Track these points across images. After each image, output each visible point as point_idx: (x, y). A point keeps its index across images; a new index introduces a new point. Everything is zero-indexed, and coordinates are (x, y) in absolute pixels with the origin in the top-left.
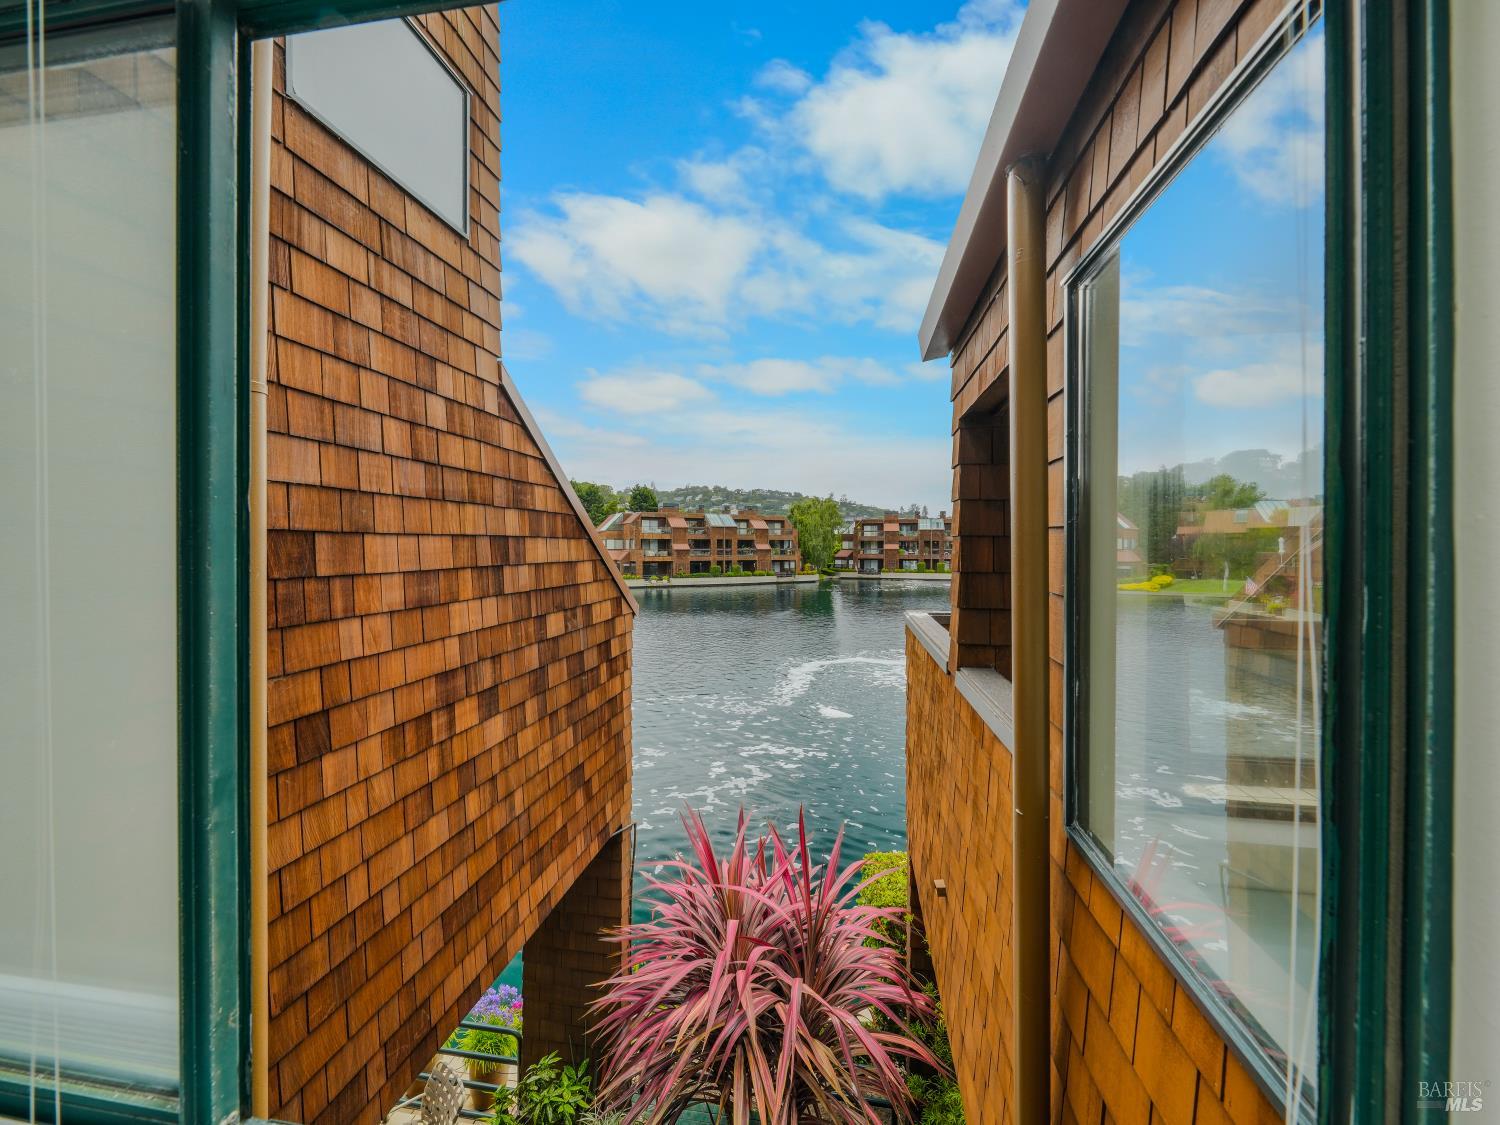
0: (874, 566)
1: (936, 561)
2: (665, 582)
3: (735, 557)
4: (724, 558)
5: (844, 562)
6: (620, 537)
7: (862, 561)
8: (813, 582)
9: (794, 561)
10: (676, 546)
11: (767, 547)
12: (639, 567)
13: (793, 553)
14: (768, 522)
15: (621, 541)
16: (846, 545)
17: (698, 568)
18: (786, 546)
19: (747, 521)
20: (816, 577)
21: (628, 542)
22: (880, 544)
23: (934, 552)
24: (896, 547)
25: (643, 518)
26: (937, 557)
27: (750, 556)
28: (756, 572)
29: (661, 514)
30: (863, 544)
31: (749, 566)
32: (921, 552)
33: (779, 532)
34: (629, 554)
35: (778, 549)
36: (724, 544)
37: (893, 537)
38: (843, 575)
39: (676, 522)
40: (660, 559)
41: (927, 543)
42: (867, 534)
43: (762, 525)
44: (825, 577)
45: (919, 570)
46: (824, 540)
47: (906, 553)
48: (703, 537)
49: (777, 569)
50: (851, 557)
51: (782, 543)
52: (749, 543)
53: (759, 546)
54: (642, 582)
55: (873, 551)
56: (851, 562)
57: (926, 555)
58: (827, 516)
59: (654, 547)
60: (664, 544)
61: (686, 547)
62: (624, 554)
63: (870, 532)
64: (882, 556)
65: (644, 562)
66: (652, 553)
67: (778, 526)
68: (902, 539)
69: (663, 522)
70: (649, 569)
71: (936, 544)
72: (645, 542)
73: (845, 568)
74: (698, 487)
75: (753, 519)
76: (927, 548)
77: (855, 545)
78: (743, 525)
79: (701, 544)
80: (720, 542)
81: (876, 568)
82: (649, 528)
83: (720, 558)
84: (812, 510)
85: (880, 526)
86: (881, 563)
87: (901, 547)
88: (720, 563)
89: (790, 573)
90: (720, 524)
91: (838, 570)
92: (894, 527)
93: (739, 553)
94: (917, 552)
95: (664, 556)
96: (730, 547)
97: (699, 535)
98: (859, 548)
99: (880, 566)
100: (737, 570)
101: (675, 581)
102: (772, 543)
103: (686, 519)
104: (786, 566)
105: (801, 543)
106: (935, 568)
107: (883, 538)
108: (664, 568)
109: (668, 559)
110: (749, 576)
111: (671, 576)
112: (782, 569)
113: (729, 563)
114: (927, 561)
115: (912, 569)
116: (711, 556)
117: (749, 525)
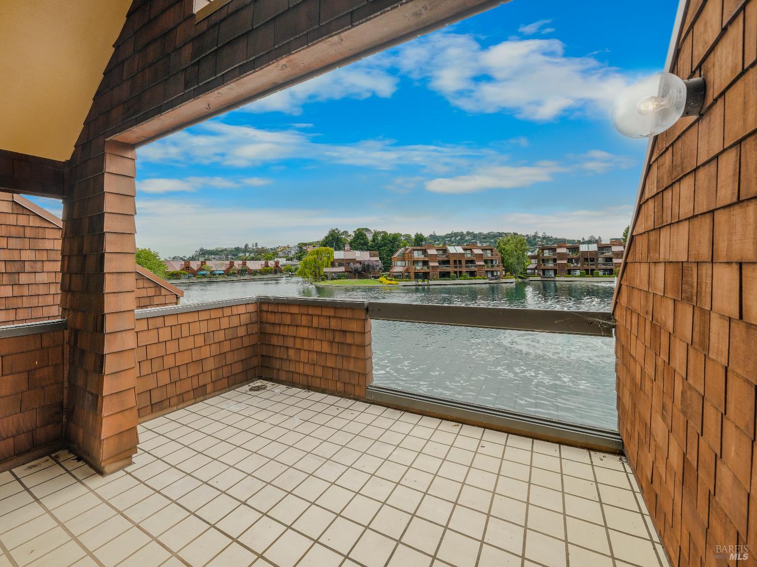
0: (552, 273)
1: (592, 270)
2: (426, 283)
3: (464, 270)
4: (458, 270)
5: (533, 271)
6: (403, 260)
7: (544, 271)
8: (512, 283)
9: (500, 271)
10: (431, 264)
11: (482, 263)
12: (412, 275)
13: (498, 266)
14: (483, 250)
15: (404, 262)
16: (533, 261)
17: (445, 275)
18: (494, 262)
19: (471, 250)
20: (513, 280)
21: (407, 262)
22: (555, 260)
23: (592, 265)
24: (565, 262)
25: (414, 250)
26: (594, 267)
27: (473, 269)
28: (477, 277)
29: (423, 248)
30: (543, 260)
31: (472, 274)
32: (582, 265)
33: (489, 255)
34: (408, 268)
35: (490, 265)
36: (458, 262)
37: (562, 257)
38: (531, 278)
39: (432, 252)
40: (423, 271)
41: (586, 259)
42: (545, 255)
43: (480, 252)
44: (520, 280)
45: (580, 276)
46: (518, 259)
47: (572, 265)
48: (446, 259)
49: (489, 275)
50: (536, 268)
51: (492, 261)
52: (472, 262)
53: (478, 263)
54: (414, 283)
55: (551, 265)
56: (536, 271)
57: (586, 266)
58: (519, 246)
59: (420, 264)
60: (425, 263)
61: (437, 264)
62: (406, 268)
63: (547, 253)
64: (556, 268)
65: (415, 272)
66: (419, 267)
67: (489, 252)
68: (569, 257)
69: (424, 252)
70: (417, 276)
71: (592, 260)
72: (415, 262)
73: (533, 274)
74: (458, 233)
75: (474, 248)
76: (586, 263)
77: (539, 261)
78: (469, 252)
79: (446, 262)
80: (455, 261)
81: (553, 275)
82: (417, 255)
83: (455, 270)
84: (511, 242)
85: (554, 250)
86: (555, 271)
87: (568, 262)
88: (455, 272)
89: (498, 278)
90: (455, 252)
91: (528, 276)
92: (563, 250)
93: (466, 267)
94: (579, 265)
95: (425, 269)
96: (461, 264)
97: (444, 258)
98: (541, 263)
99: (555, 273)
100: (465, 276)
101: (431, 282)
102: (486, 261)
103: (437, 250)
104: (495, 274)
105: (503, 261)
106: (592, 274)
107: (556, 257)
108: (426, 276)
109: (428, 270)
110: (472, 279)
111: (429, 279)
112: (493, 275)
113: (461, 272)
114: (587, 270)
115: (577, 275)
116: (450, 269)
117: (472, 252)
